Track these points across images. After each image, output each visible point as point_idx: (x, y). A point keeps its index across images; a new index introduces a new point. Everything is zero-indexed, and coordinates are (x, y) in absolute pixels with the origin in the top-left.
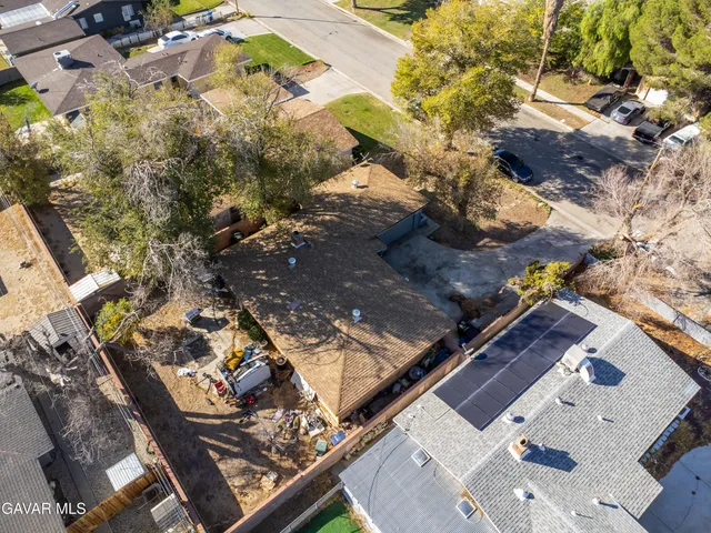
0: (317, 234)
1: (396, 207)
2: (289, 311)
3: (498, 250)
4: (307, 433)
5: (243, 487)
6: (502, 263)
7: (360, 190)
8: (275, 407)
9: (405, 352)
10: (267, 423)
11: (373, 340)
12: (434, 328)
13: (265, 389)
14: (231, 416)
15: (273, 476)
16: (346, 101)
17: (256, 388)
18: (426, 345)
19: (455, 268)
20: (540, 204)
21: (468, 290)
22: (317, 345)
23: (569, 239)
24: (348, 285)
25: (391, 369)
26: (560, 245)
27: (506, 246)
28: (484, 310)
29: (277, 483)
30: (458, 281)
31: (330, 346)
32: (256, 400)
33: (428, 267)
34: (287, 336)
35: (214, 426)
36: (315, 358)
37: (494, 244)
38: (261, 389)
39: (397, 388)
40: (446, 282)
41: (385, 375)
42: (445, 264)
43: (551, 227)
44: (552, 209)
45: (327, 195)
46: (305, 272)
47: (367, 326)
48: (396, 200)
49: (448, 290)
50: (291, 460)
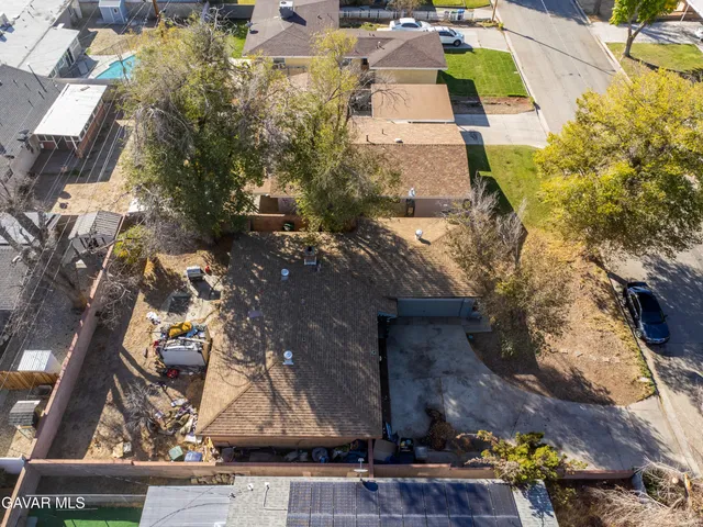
0: (338, 262)
1: (442, 280)
2: (247, 316)
3: (535, 396)
4: (184, 435)
5: (104, 439)
6: (525, 413)
7: (419, 244)
8: (184, 394)
9: (307, 425)
10: (167, 401)
11: (286, 391)
12: (355, 422)
13: (191, 373)
14: (148, 376)
15: (128, 448)
16: (518, 151)
17: (186, 367)
18: (332, 432)
19: (465, 383)
20: (644, 380)
21: (457, 415)
22: (238, 362)
23: (641, 442)
24: (312, 325)
25: (279, 431)
26: (623, 441)
27: (549, 399)
28: (453, 447)
29: (125, 455)
30: (455, 398)
31: (245, 370)
32: (176, 377)
33: (437, 364)
34: (226, 337)
35: (131, 374)
36: (226, 372)
37: (537, 387)
38: (189, 371)
39: (291, 456)
40: (440, 392)
41: (268, 432)
42: (459, 373)
43: (632, 415)
44: (656, 393)
45: (387, 232)
46: (288, 290)
47: (291, 375)
48: (449, 273)
49: (434, 400)
50: (153, 447)
